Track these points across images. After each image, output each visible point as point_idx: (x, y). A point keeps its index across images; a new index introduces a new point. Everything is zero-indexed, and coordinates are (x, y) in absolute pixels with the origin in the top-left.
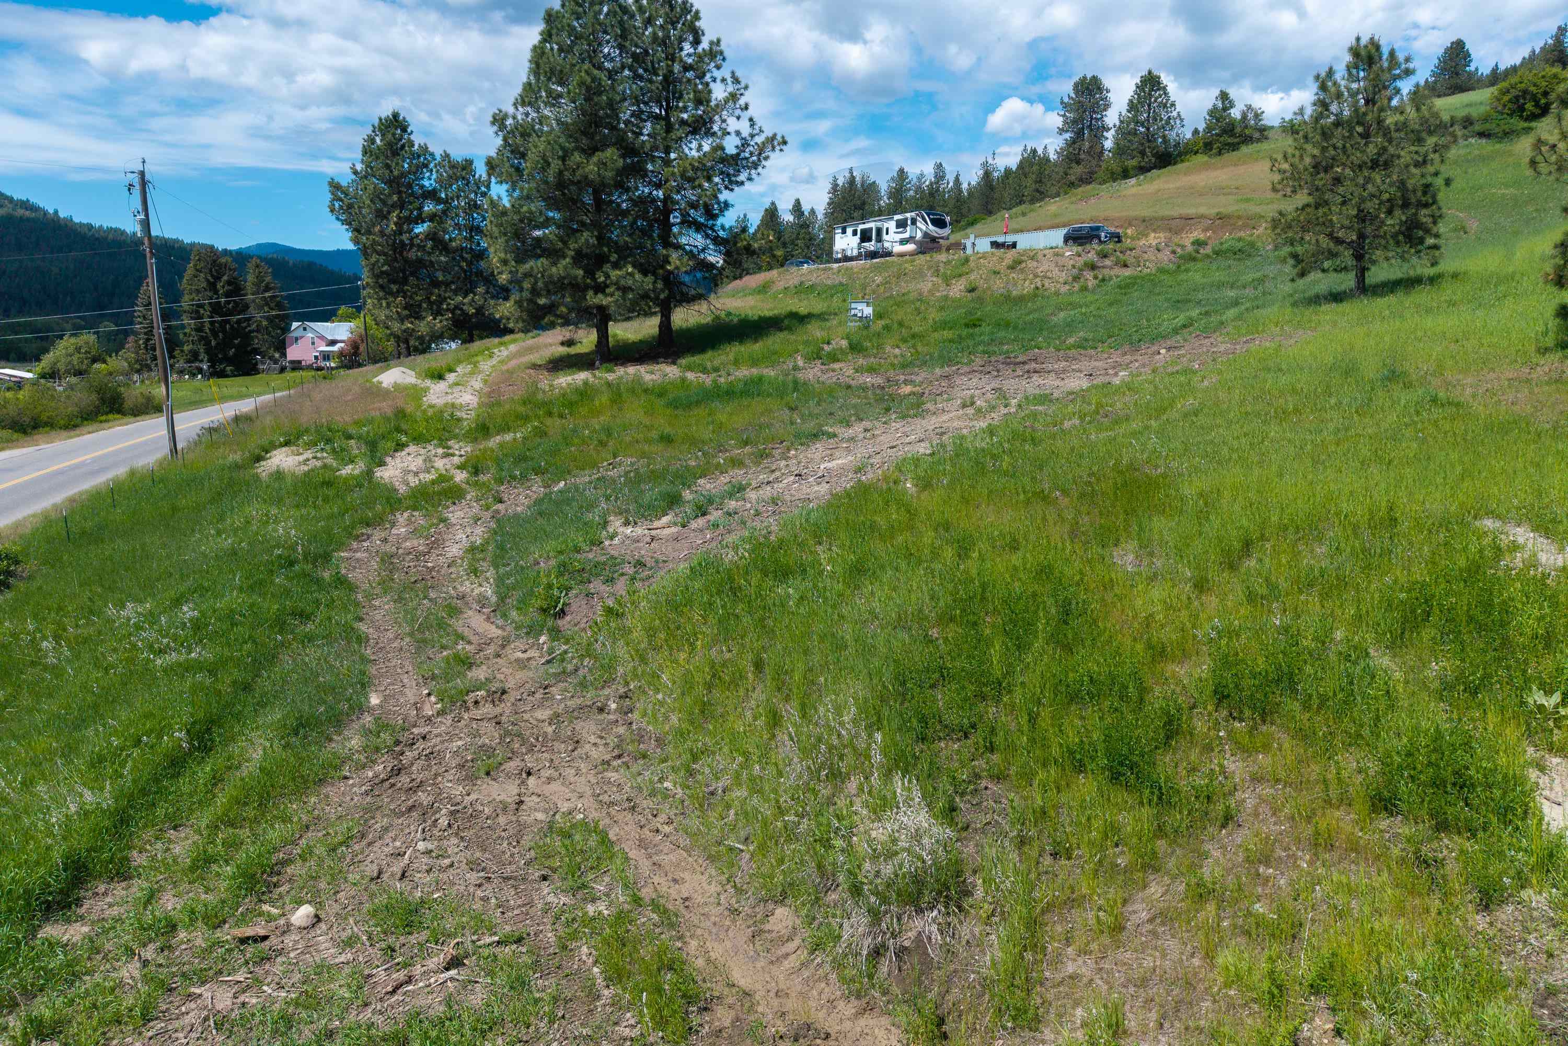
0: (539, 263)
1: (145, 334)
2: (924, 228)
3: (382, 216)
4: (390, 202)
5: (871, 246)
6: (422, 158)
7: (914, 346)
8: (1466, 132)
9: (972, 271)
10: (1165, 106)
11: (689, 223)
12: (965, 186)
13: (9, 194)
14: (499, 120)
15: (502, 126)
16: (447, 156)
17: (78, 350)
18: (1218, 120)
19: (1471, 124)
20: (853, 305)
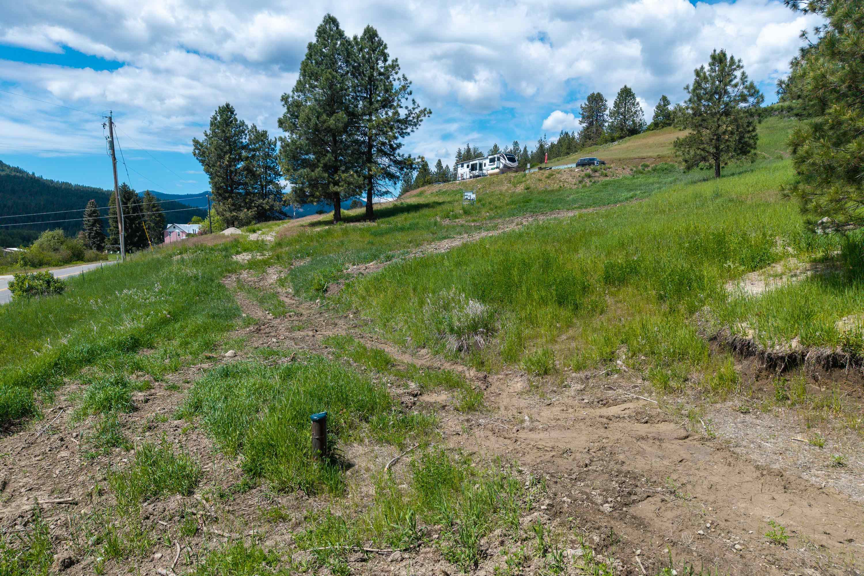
0: (305, 170)
1: (89, 230)
2: (504, 162)
3: (220, 157)
4: (225, 150)
5: (476, 172)
6: (241, 129)
7: (496, 211)
8: (789, 114)
9: (528, 180)
10: (633, 104)
11: (382, 153)
12: (529, 153)
13: (7, 164)
14: (285, 99)
15: (286, 102)
16: (254, 127)
17: (54, 237)
18: (661, 111)
19: (792, 110)
20: (466, 194)
